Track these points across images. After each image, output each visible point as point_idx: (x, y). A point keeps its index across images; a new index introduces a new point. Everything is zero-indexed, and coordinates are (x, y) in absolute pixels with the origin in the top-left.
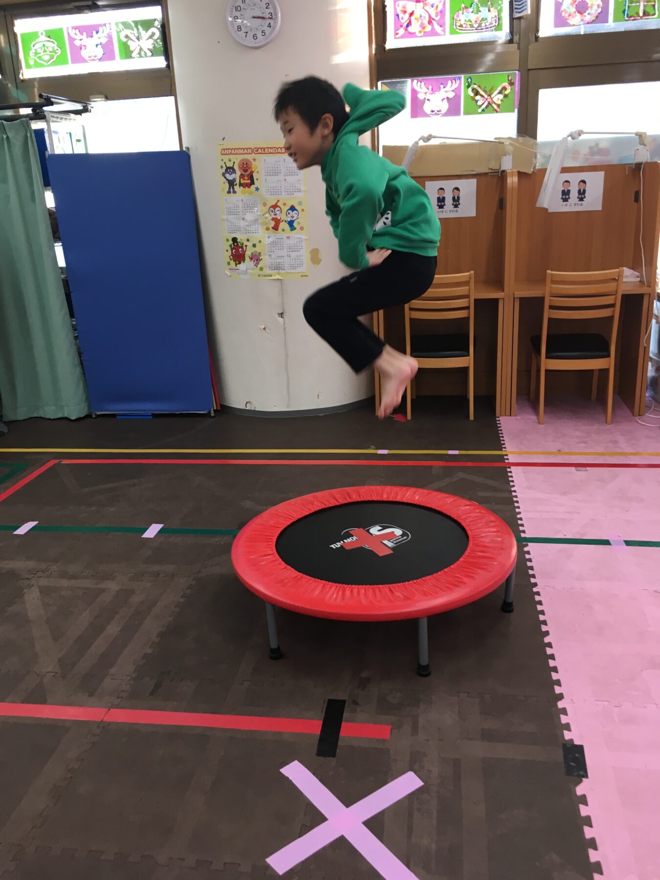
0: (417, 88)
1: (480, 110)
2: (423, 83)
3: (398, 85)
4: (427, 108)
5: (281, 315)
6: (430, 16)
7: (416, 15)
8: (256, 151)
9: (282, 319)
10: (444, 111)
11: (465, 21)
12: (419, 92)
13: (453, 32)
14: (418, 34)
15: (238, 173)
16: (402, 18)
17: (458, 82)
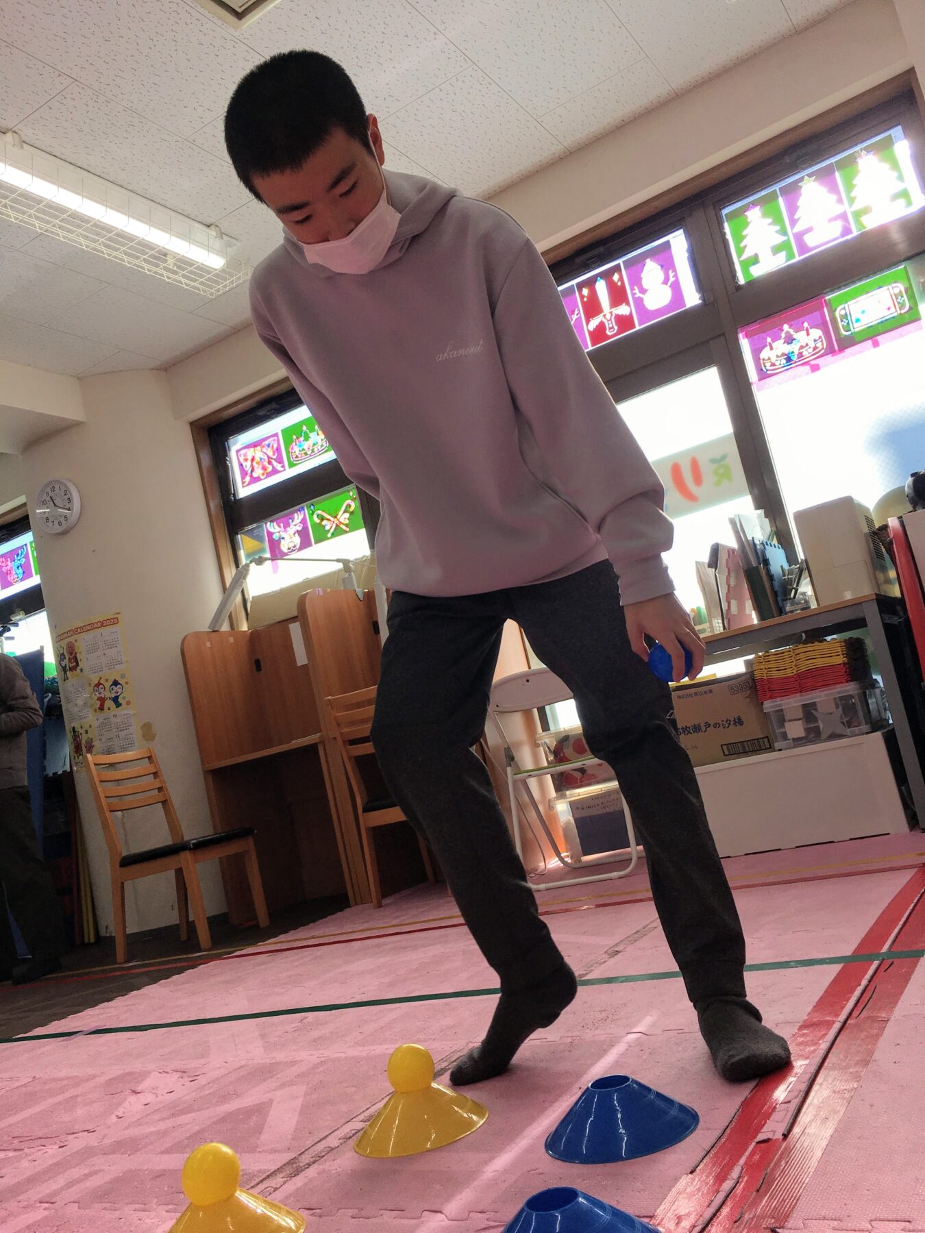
0: (271, 530)
1: (329, 535)
2: (275, 523)
3: (255, 531)
4: (284, 547)
6: (269, 457)
7: (257, 459)
8: (76, 631)
10: (298, 547)
11: (300, 451)
12: (275, 533)
13: (292, 465)
14: (262, 477)
15: (67, 658)
16: (246, 467)
17: (302, 512)
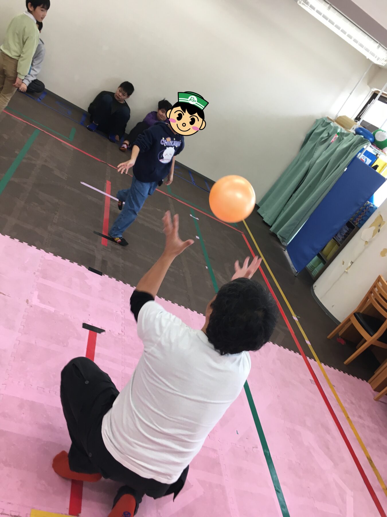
5: (352, 263)
9: (350, 265)
